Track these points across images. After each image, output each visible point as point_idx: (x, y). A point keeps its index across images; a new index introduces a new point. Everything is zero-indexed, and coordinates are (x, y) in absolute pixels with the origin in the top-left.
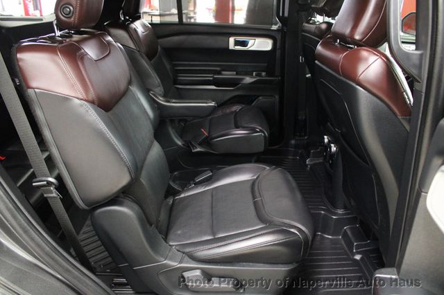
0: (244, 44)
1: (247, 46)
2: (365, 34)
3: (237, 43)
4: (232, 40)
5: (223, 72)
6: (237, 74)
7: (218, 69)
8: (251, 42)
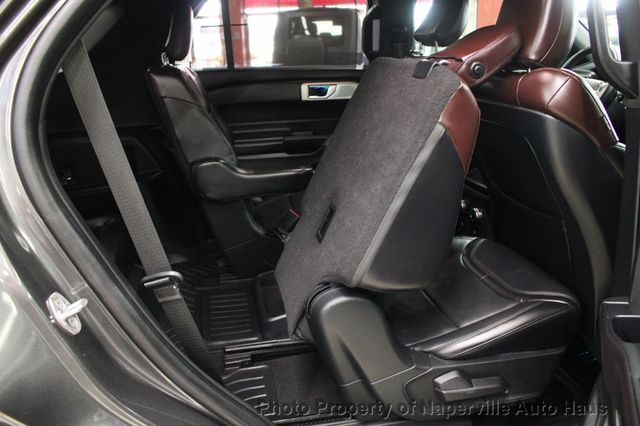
0: (322, 92)
1: (325, 94)
2: (541, 52)
3: (312, 91)
4: (305, 88)
5: (295, 133)
6: (315, 134)
7: (287, 129)
8: (330, 89)
